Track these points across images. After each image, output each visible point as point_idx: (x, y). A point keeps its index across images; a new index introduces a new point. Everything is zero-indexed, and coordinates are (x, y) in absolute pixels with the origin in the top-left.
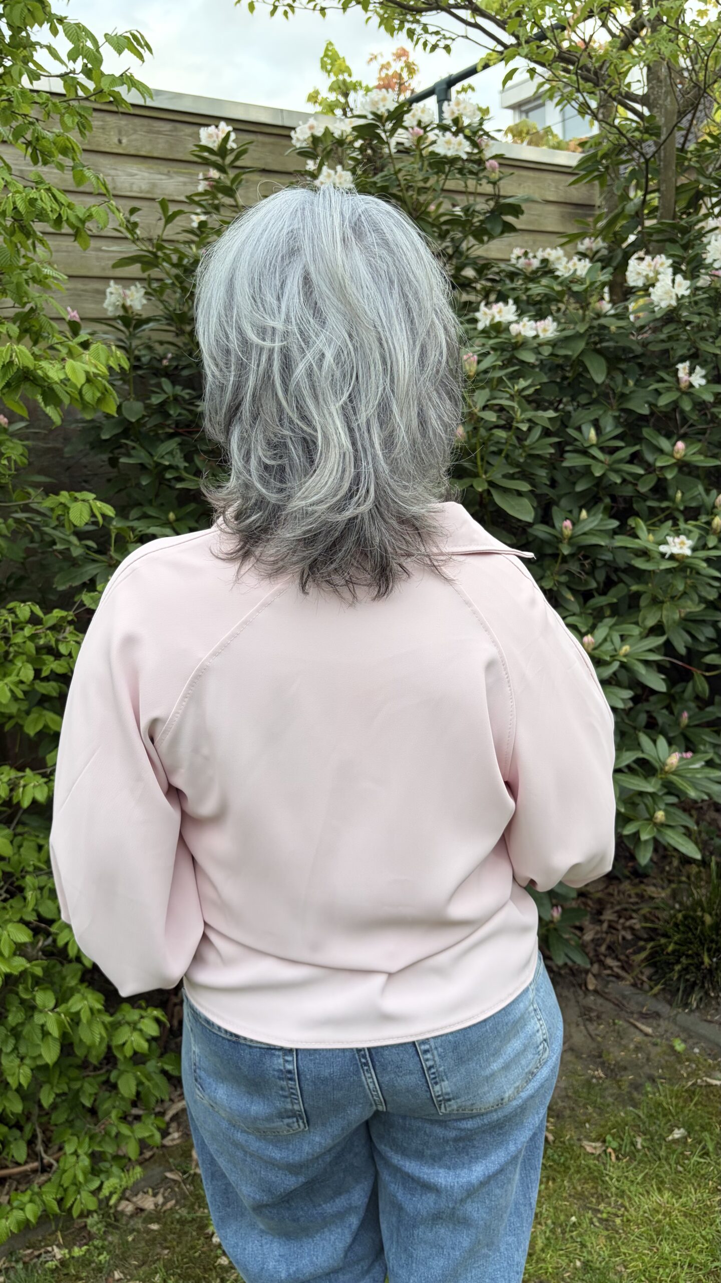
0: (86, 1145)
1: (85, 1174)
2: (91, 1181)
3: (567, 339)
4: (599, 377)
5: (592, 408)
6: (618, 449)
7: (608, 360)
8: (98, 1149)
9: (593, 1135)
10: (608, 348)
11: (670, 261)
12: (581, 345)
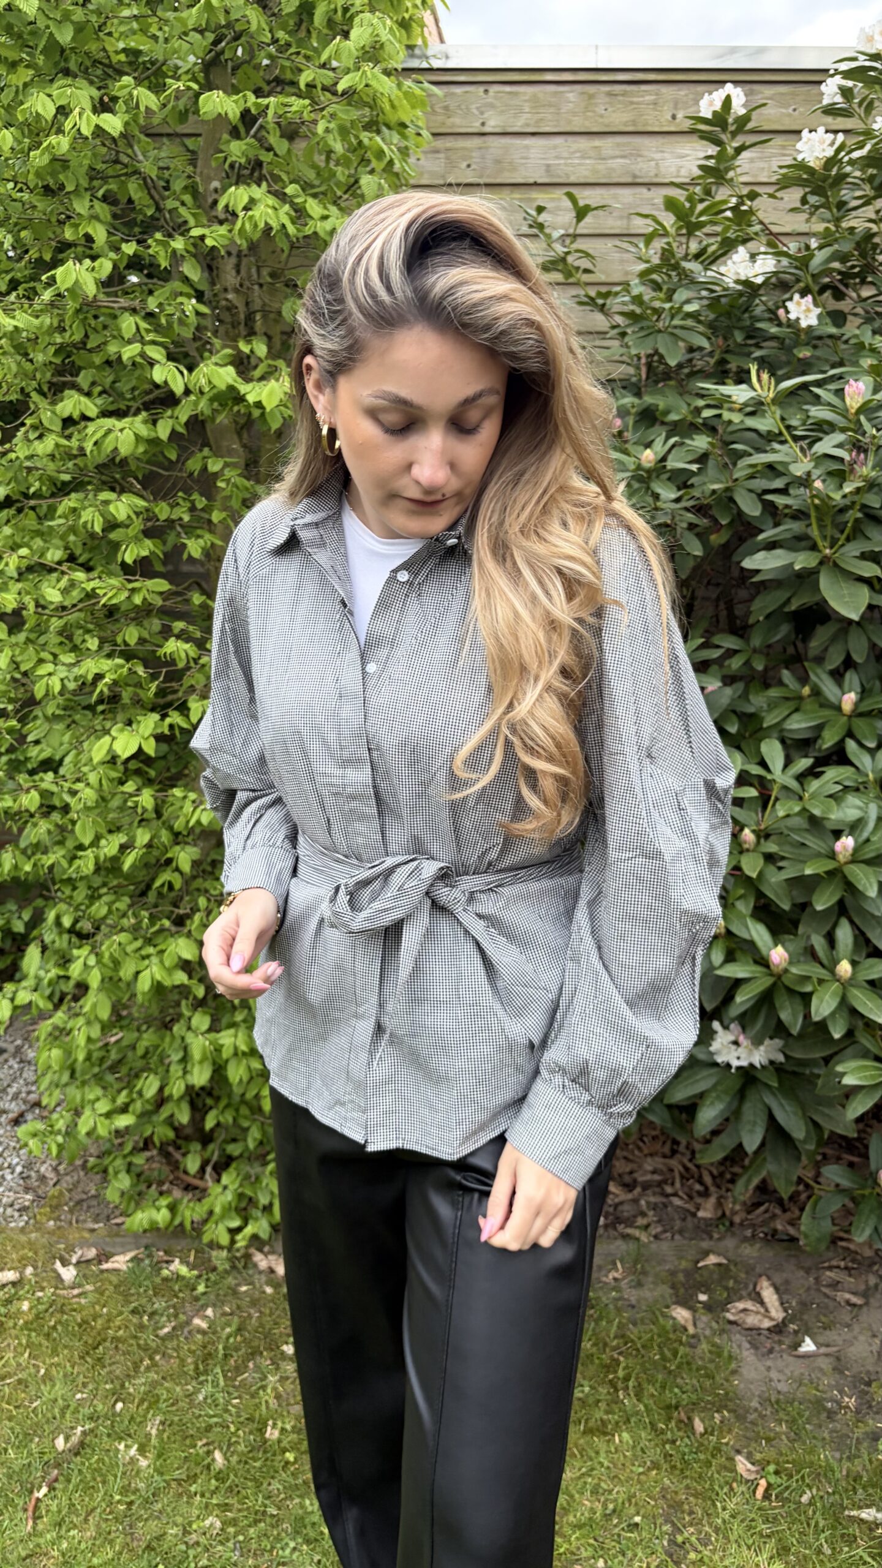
0: (236, 1185)
1: (223, 1208)
2: (232, 1219)
8: (249, 1192)
9: (758, 1456)
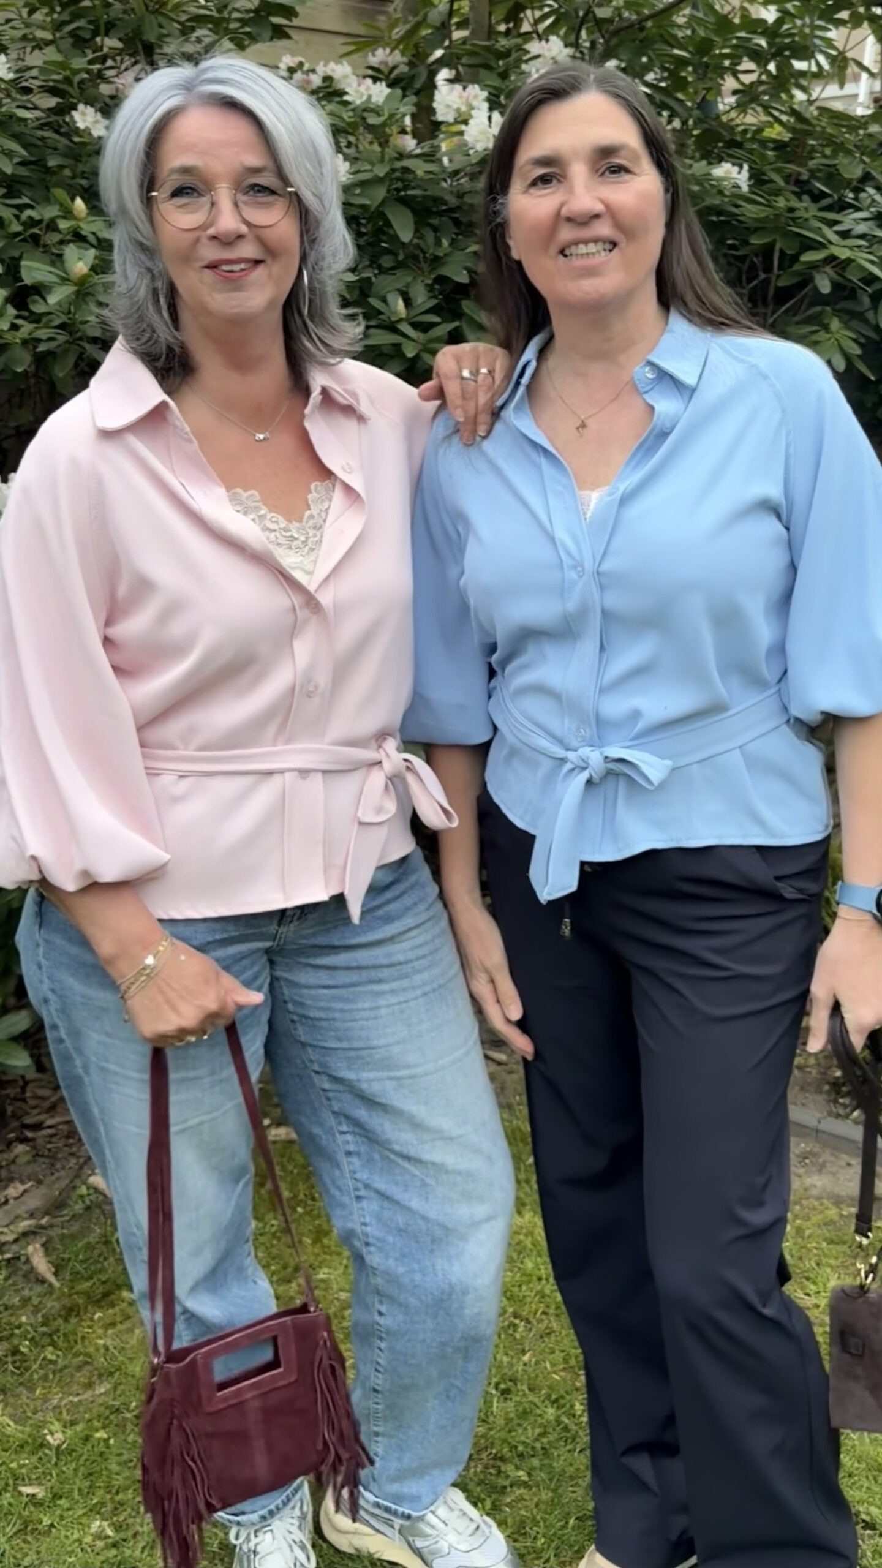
3: (363, 184)
4: (406, 235)
5: (399, 273)
6: (433, 325)
7: (415, 212)
10: (414, 197)
11: (485, 94)
12: (381, 193)
